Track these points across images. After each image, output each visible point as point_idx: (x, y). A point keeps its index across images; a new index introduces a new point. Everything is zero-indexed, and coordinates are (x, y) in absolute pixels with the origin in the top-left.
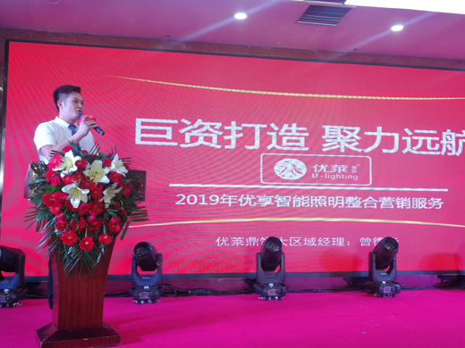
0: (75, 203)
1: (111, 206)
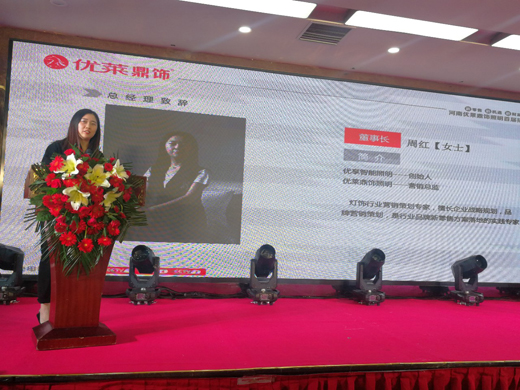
0: (76, 205)
1: (111, 210)
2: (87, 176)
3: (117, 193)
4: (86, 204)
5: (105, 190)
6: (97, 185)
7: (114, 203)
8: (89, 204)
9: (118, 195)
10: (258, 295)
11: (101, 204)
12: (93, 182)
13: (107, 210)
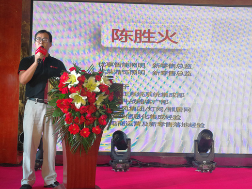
0: (78, 105)
1: (101, 108)
2: (84, 85)
3: (104, 95)
4: (84, 104)
5: (96, 94)
6: (91, 91)
7: (103, 103)
8: (86, 105)
9: (105, 97)
10: (201, 166)
11: (94, 104)
12: (88, 89)
13: (98, 108)
